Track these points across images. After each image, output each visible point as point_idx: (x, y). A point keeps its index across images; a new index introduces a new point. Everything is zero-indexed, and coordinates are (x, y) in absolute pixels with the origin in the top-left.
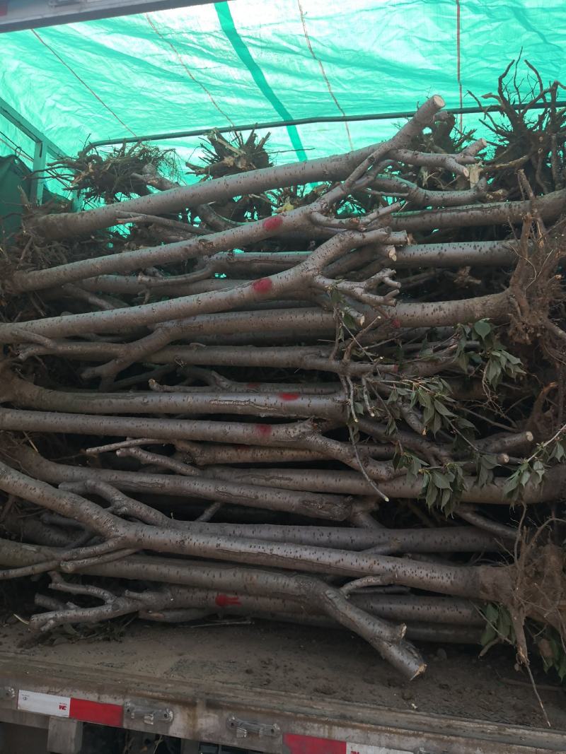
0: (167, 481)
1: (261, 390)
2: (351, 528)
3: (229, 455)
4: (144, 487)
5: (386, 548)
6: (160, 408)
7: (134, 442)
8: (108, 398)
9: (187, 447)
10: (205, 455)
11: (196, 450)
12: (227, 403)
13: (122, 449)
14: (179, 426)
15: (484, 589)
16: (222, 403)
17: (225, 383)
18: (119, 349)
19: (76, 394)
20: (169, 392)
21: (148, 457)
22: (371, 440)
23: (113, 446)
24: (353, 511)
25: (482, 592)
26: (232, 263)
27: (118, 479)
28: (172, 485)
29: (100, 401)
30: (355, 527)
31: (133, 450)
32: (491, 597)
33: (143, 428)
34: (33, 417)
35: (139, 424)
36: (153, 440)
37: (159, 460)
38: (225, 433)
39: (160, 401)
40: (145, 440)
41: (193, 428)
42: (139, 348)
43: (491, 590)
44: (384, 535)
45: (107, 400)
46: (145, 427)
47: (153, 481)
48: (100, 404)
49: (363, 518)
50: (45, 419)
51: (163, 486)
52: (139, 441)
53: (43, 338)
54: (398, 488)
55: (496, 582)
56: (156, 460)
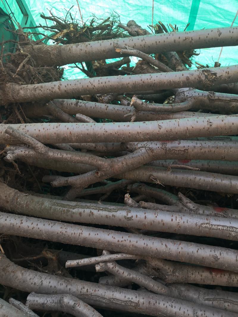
0: (142, 301)
1: (230, 215)
3: (203, 277)
4: (116, 303)
6: (145, 225)
7: (114, 256)
8: (88, 208)
9: (160, 264)
10: (177, 274)
11: (168, 269)
12: (220, 227)
13: (101, 264)
14: (164, 246)
16: (215, 227)
17: (191, 205)
18: (104, 163)
19: (54, 201)
20: (145, 208)
21: (125, 273)
23: (93, 260)
26: (213, 100)
27: (88, 293)
28: (146, 305)
29: (81, 210)
31: (110, 265)
33: (124, 243)
34: (8, 219)
35: (121, 239)
36: (131, 256)
37: (134, 276)
38: (216, 258)
39: (145, 217)
40: (124, 255)
41: (180, 250)
42: (123, 163)
45: (87, 211)
46: (127, 243)
47: (126, 299)
48: (80, 214)
50: (22, 223)
51: (137, 304)
52: (119, 256)
53: (37, 142)
56: (131, 276)
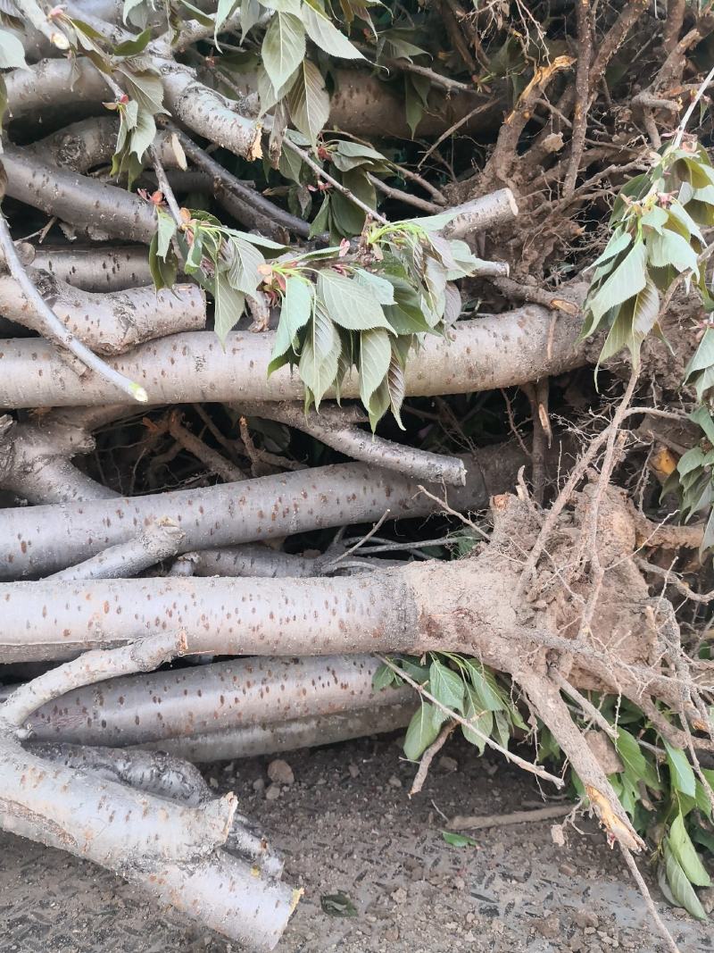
2: (16, 510)
5: (135, 554)
15: (431, 627)
22: (56, 233)
24: (20, 460)
25: (424, 637)
30: (30, 504)
32: (447, 646)
43: (451, 628)
44: (120, 514)
49: (51, 476)
54: (158, 375)
55: (464, 604)
